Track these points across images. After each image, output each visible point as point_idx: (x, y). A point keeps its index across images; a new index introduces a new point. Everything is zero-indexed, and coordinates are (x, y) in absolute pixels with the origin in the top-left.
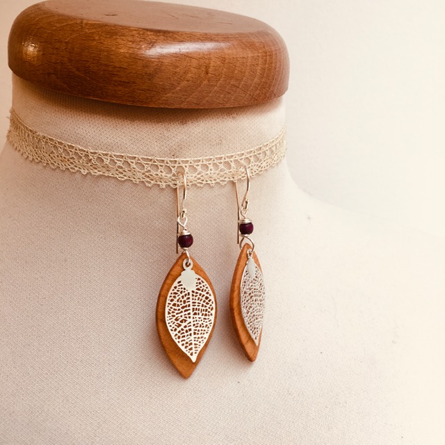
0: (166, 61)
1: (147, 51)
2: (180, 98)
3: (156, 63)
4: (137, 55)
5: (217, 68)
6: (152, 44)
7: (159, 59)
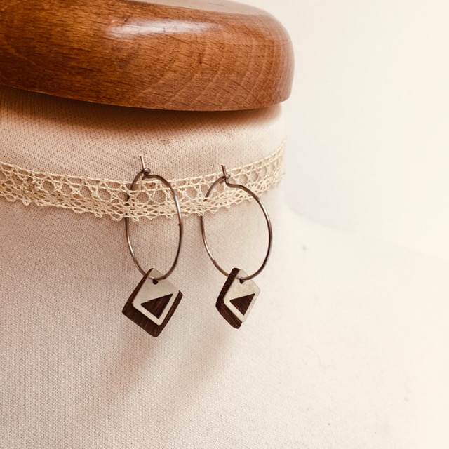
0: (145, 44)
1: (119, 29)
2: (163, 95)
3: (131, 46)
4: (104, 33)
5: (214, 57)
6: (126, 19)
7: (135, 39)
